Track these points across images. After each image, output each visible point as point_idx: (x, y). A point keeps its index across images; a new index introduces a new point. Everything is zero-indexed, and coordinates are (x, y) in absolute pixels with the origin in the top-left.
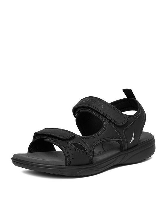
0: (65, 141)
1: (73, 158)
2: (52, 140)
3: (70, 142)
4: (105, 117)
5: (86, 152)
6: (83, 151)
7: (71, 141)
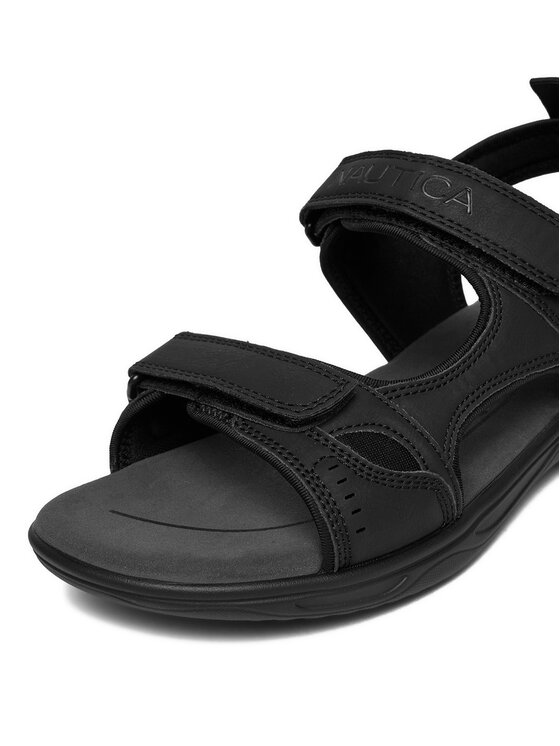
0: (304, 429)
1: (363, 529)
2: (230, 416)
3: (330, 434)
4: (490, 259)
5: (424, 477)
6: (408, 476)
7: (334, 425)
